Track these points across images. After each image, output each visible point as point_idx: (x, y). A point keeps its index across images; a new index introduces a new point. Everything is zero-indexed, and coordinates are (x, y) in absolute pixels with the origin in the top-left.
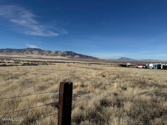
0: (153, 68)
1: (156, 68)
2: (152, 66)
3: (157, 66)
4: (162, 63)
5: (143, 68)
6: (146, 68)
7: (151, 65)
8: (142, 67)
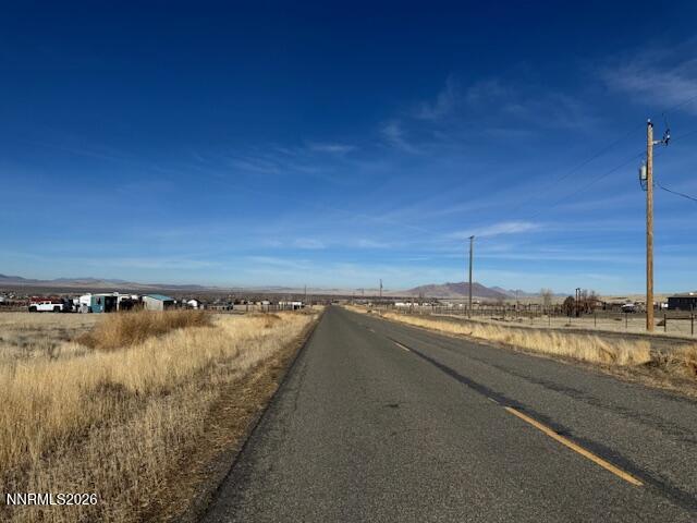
0: (91, 311)
1: (102, 308)
2: (89, 304)
3: (103, 302)
4: (122, 292)
5: (56, 309)
6: (68, 310)
7: (86, 299)
8: (52, 309)
